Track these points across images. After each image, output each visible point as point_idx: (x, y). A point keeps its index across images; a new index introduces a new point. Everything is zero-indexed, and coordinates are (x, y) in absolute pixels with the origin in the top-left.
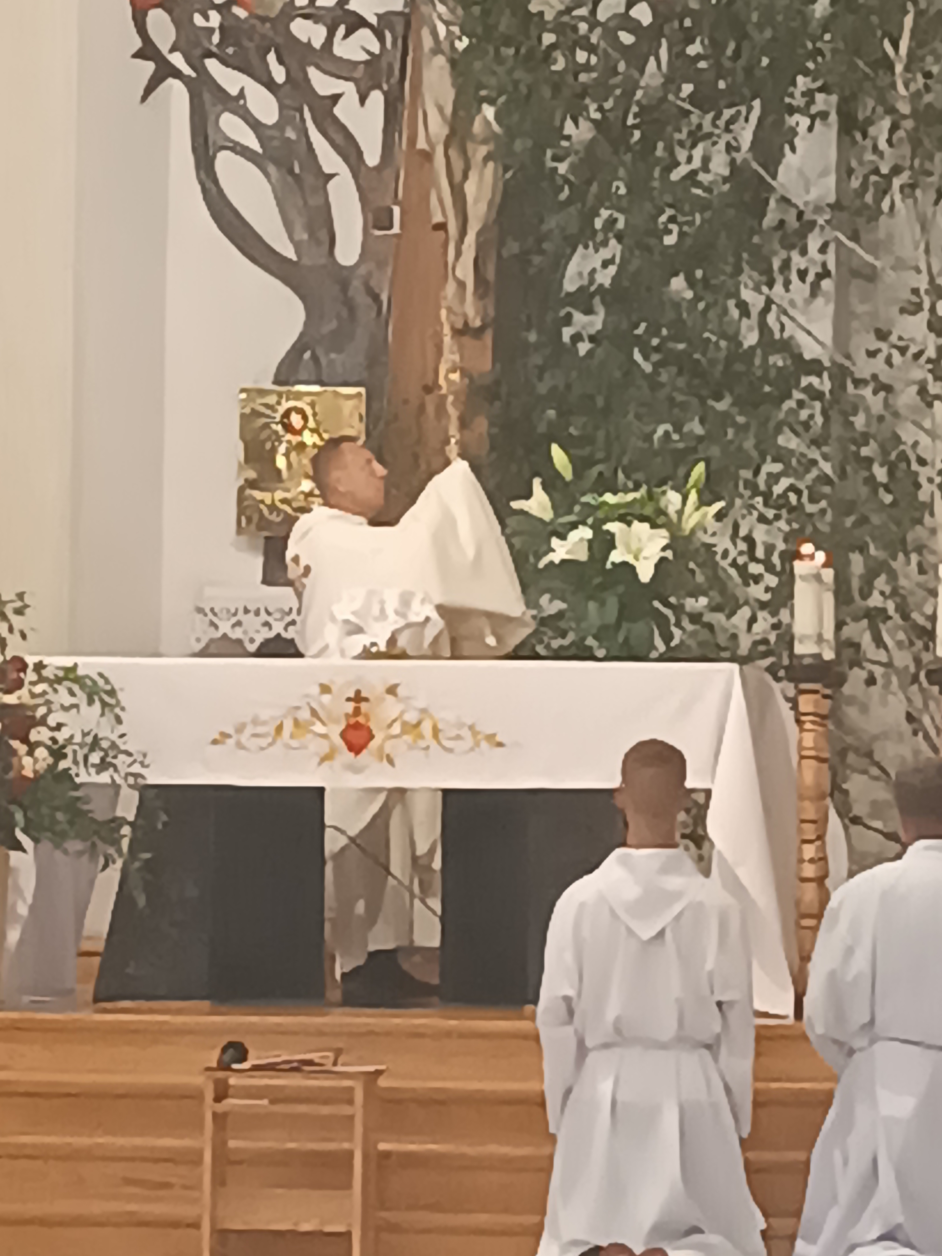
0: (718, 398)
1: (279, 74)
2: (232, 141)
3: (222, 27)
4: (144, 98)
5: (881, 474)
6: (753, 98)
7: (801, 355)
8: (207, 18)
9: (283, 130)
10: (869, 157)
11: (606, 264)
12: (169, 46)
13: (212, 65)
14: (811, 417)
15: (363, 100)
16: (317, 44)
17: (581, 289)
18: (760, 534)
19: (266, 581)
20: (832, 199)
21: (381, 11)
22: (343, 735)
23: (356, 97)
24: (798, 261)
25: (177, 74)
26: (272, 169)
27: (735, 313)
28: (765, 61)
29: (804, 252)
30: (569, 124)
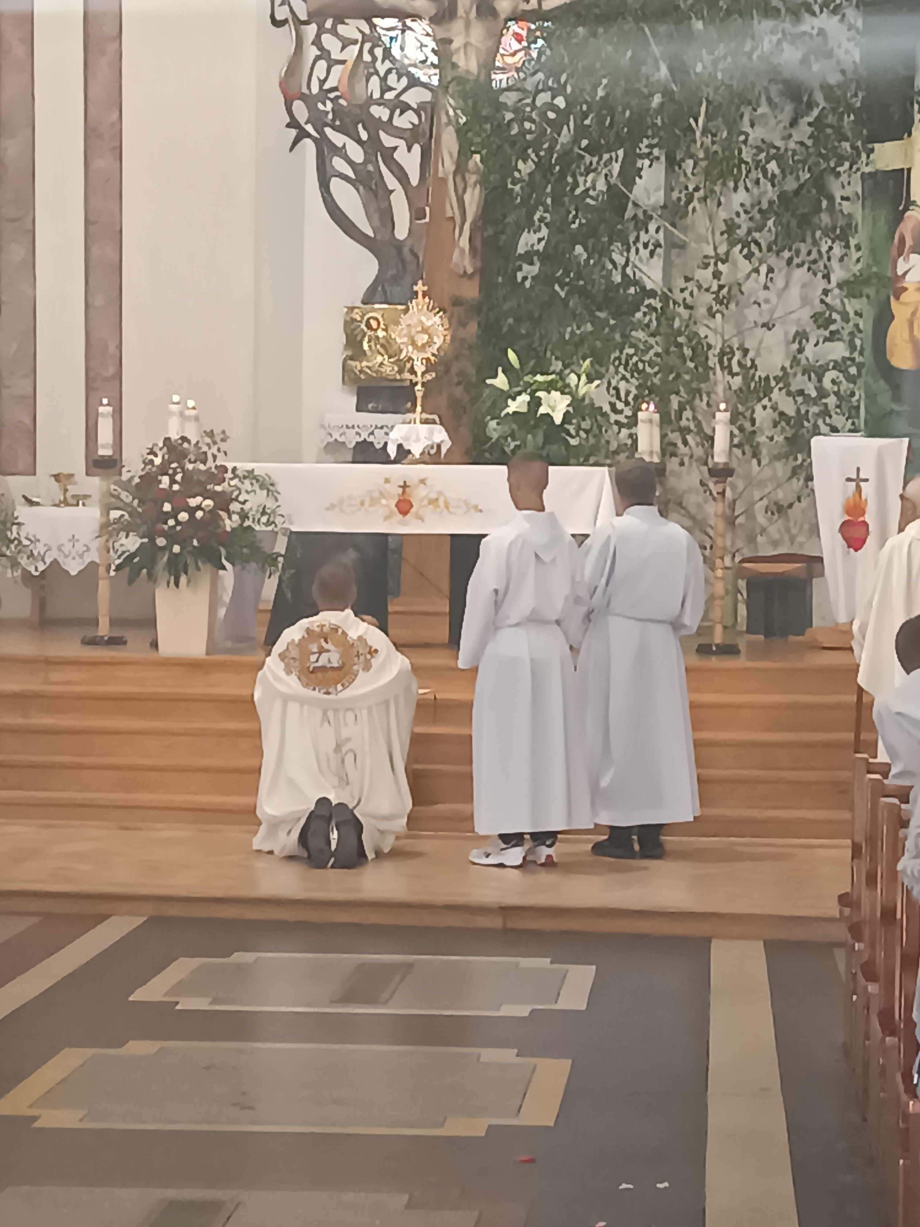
0: (600, 310)
1: (364, 136)
2: (338, 171)
3: (333, 110)
4: (291, 149)
5: (687, 352)
6: (620, 149)
7: (645, 287)
8: (325, 104)
9: (366, 167)
10: (682, 179)
11: (540, 240)
12: (305, 120)
13: (328, 131)
14: (650, 321)
15: (409, 150)
16: (385, 118)
17: (526, 252)
18: (623, 386)
19: (358, 410)
20: (662, 204)
21: (418, 101)
22: (397, 506)
23: (406, 148)
24: (644, 238)
25: (309, 136)
26: (361, 188)
27: (610, 266)
28: (626, 130)
29: (647, 231)
30: (520, 163)
